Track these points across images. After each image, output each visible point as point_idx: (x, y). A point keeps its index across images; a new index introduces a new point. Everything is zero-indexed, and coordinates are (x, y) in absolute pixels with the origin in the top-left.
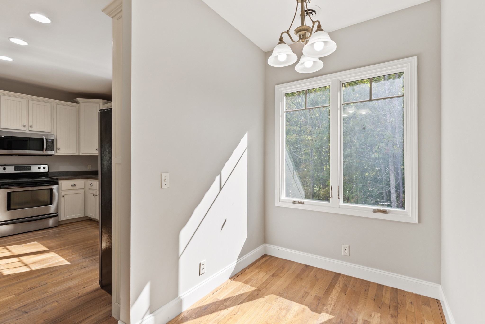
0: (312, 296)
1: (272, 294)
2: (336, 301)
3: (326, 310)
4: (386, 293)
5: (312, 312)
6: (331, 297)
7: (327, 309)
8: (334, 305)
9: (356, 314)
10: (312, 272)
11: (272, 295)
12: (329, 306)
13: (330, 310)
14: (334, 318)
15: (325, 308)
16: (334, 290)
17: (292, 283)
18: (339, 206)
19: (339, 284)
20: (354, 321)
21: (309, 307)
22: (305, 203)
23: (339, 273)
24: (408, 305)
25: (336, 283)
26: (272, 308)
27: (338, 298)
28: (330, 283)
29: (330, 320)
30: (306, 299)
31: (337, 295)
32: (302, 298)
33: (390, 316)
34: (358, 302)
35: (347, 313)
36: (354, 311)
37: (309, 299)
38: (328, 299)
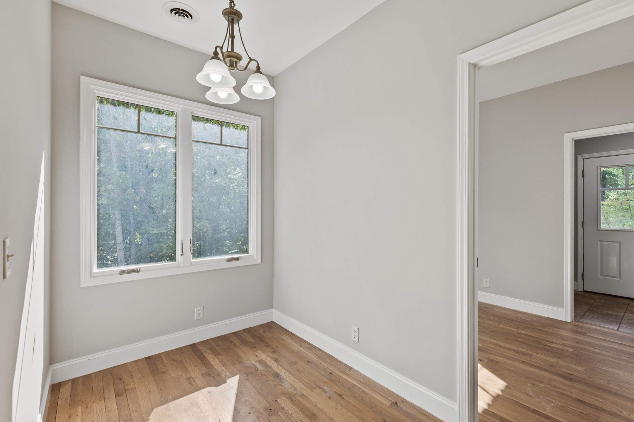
0: (198, 377)
1: (152, 409)
2: (223, 365)
3: (226, 377)
4: (245, 336)
5: (219, 387)
6: (214, 365)
7: (225, 375)
8: (226, 369)
9: (249, 362)
10: (164, 360)
11: (155, 410)
12: (223, 372)
13: (228, 374)
14: (240, 376)
15: (223, 376)
16: (208, 359)
17: (158, 383)
18: (192, 264)
19: (205, 352)
20: (253, 367)
21: (211, 386)
22: (141, 270)
23: (192, 344)
24: (264, 334)
25: (202, 353)
26: (177, 419)
27: (221, 361)
28: (197, 357)
29: (240, 380)
30: (196, 383)
31: (216, 360)
32: (192, 385)
33: (265, 347)
34: (238, 354)
35: (242, 366)
36: (244, 362)
37: (199, 380)
38: (215, 369)
